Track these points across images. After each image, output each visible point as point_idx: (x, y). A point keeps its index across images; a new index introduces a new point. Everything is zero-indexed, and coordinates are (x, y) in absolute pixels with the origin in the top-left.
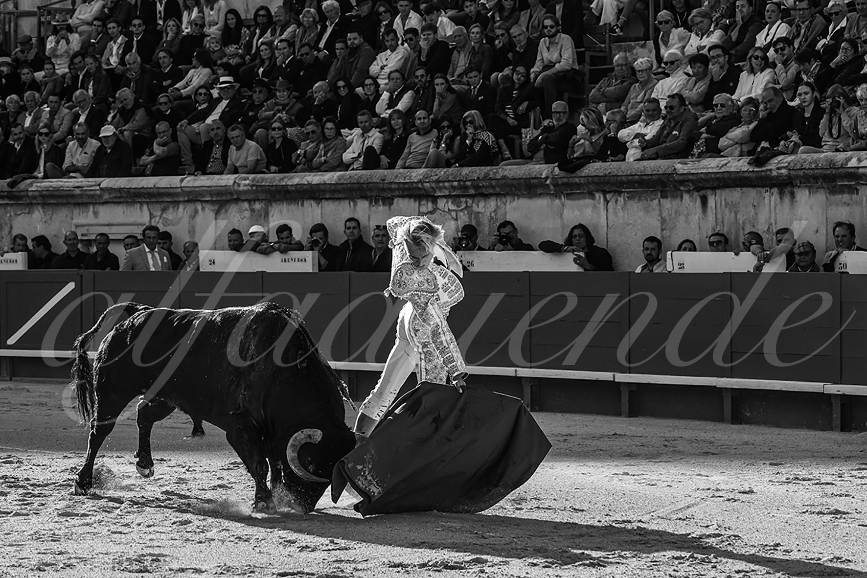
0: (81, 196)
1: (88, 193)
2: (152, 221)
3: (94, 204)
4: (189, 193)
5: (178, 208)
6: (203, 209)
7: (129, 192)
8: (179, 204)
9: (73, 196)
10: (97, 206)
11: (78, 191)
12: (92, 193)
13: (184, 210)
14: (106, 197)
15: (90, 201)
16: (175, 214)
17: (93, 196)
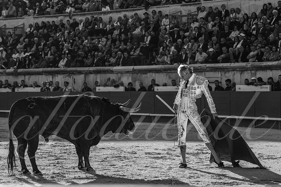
0: (200, 69)
1: (203, 68)
2: (222, 76)
3: (204, 72)
4: (233, 68)
5: (229, 73)
6: (237, 73)
7: (214, 68)
8: (229, 71)
9: (198, 69)
10: (205, 72)
11: (199, 68)
12: (204, 68)
13: (231, 73)
14: (208, 69)
15: (203, 71)
16: (228, 74)
17: (204, 69)
